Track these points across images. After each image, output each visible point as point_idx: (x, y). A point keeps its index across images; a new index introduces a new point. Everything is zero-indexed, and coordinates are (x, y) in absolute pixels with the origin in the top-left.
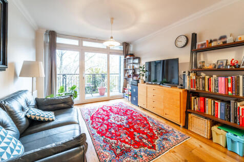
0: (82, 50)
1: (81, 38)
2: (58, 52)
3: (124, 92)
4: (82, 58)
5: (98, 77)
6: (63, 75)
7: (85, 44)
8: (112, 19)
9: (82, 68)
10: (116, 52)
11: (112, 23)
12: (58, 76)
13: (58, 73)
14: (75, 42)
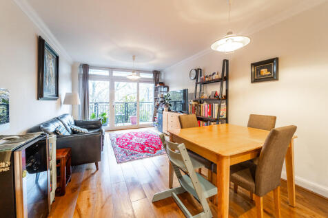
0: (112, 80)
1: (111, 69)
2: (90, 83)
3: (154, 121)
4: (112, 88)
5: (131, 106)
6: (95, 104)
7: (116, 74)
8: (134, 57)
9: (112, 97)
10: (146, 81)
11: (134, 59)
12: (90, 104)
13: (90, 101)
14: (106, 73)
